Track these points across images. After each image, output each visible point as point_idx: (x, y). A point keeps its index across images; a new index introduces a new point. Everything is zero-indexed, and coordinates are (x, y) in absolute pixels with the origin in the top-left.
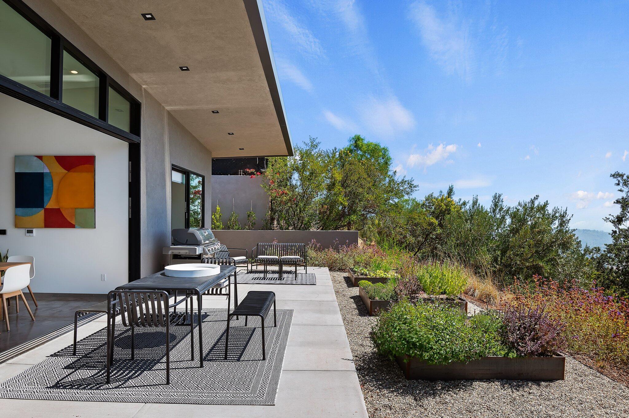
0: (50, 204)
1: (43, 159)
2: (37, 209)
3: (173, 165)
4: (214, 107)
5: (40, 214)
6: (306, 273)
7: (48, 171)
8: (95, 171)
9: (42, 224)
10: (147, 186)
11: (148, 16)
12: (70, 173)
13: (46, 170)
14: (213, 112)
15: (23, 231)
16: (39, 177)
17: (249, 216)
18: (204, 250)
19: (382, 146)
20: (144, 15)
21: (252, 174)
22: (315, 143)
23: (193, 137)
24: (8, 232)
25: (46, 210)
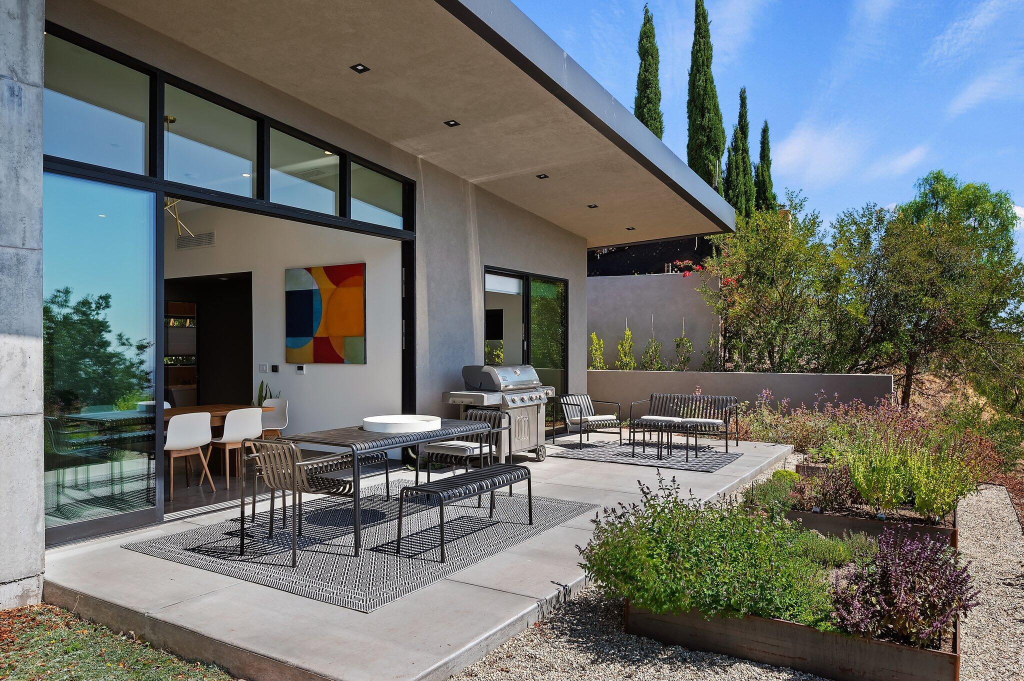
0: (319, 332)
1: (313, 271)
2: (306, 338)
3: (486, 267)
4: (539, 169)
5: (308, 346)
6: (727, 452)
7: (317, 288)
8: (365, 284)
9: (311, 357)
10: (429, 303)
11: (360, 68)
12: (339, 289)
13: (315, 287)
14: (539, 177)
15: (294, 367)
16: (308, 295)
17: (678, 346)
18: (503, 398)
19: (994, 190)
20: (354, 68)
21: (689, 269)
22: (797, 201)
23: (538, 217)
24: (280, 369)
25: (316, 340)
